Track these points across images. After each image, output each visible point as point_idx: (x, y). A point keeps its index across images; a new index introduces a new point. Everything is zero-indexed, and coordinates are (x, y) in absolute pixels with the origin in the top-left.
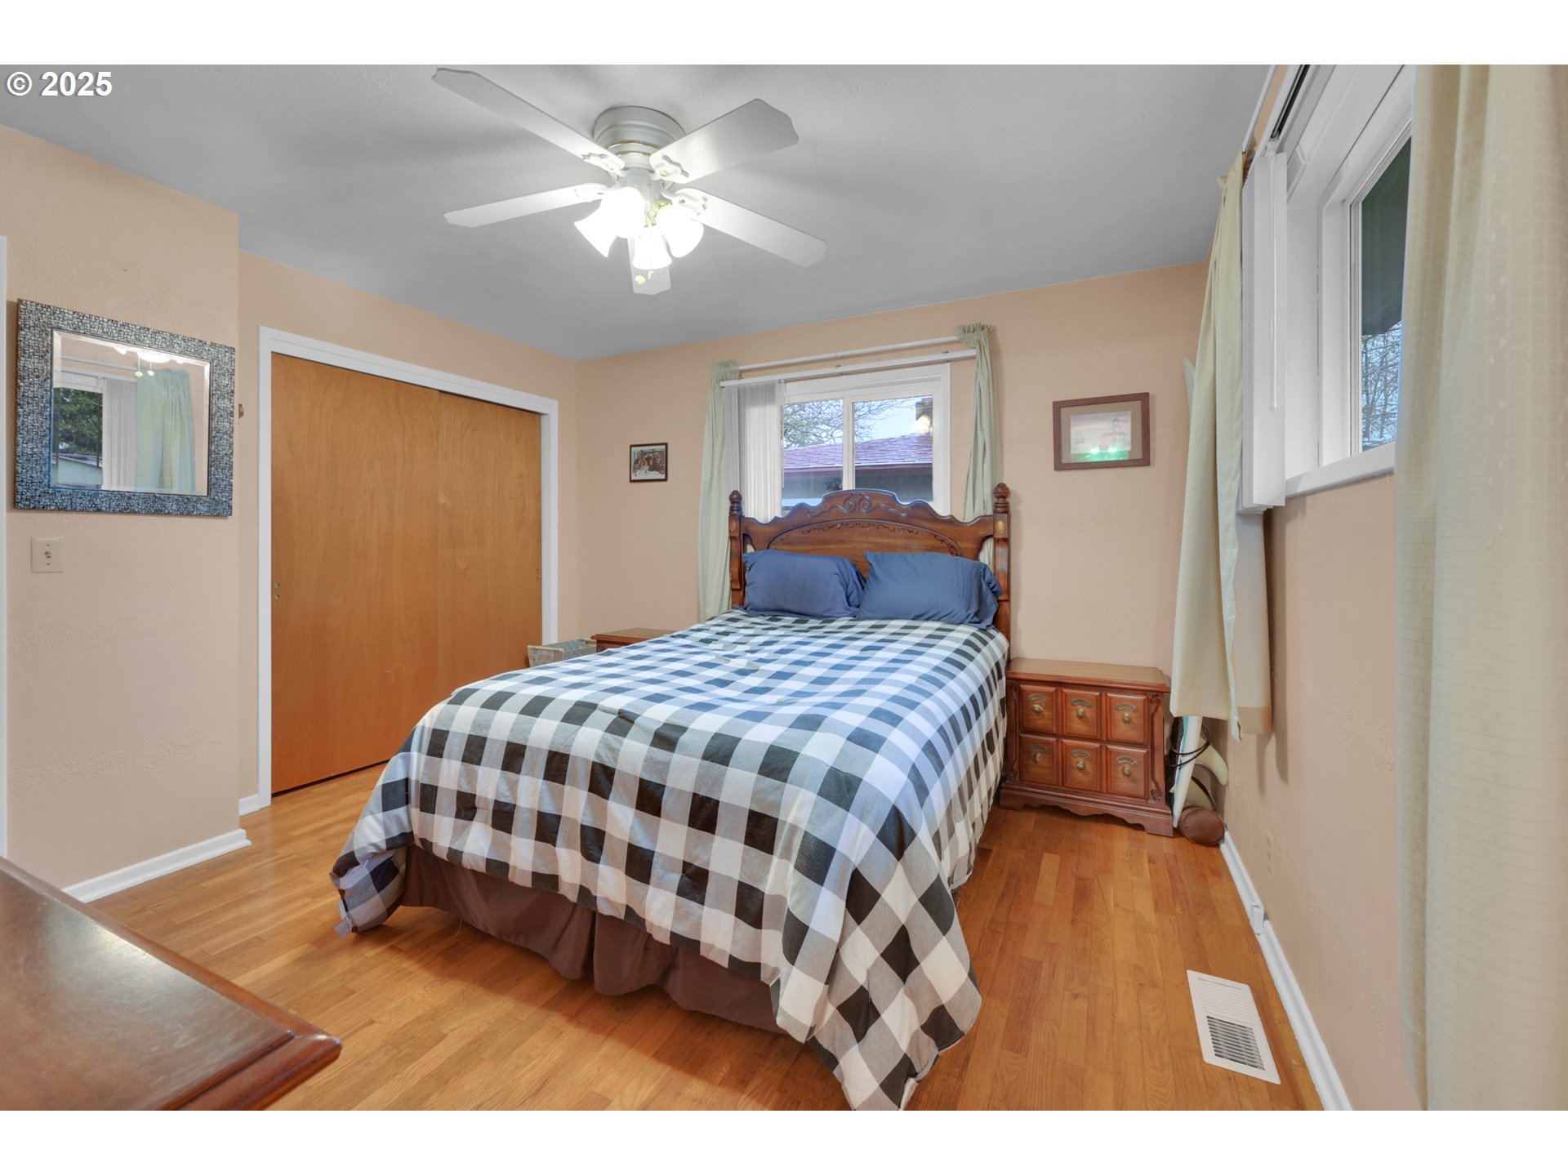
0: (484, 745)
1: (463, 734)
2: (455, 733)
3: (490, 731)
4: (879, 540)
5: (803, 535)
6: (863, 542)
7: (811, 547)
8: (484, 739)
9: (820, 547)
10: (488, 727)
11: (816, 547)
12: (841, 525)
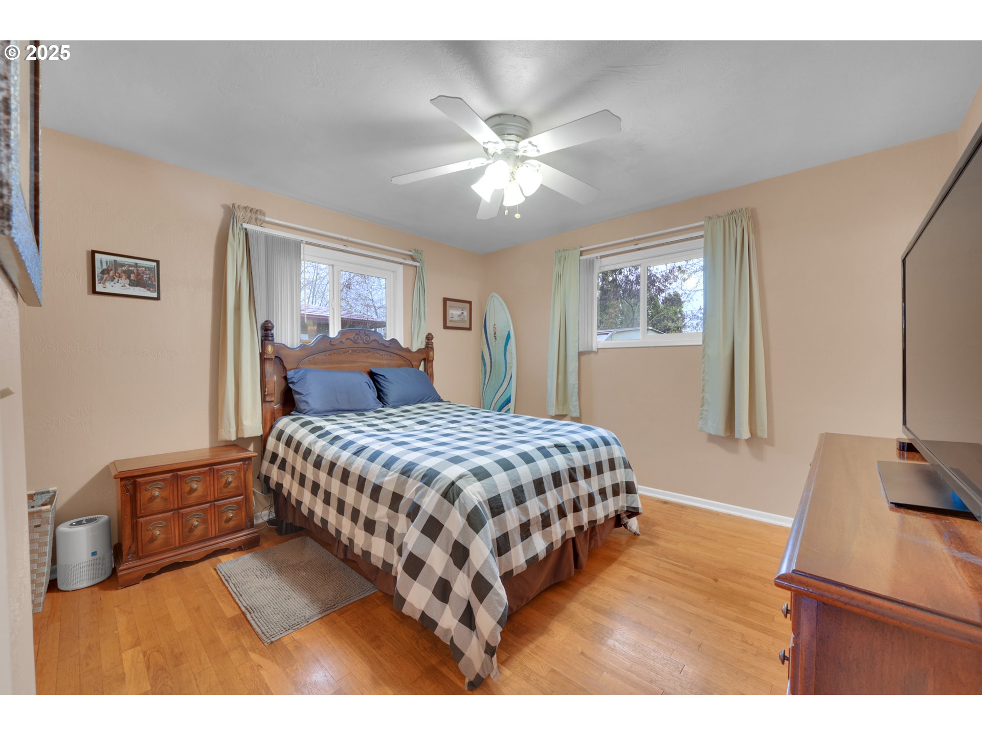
0: (523, 489)
1: (508, 491)
2: (503, 493)
3: (522, 480)
4: (374, 361)
5: (326, 357)
6: (365, 362)
7: (331, 366)
8: (521, 486)
9: (338, 366)
10: (519, 479)
11: (335, 366)
12: (352, 351)
